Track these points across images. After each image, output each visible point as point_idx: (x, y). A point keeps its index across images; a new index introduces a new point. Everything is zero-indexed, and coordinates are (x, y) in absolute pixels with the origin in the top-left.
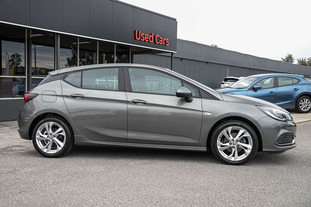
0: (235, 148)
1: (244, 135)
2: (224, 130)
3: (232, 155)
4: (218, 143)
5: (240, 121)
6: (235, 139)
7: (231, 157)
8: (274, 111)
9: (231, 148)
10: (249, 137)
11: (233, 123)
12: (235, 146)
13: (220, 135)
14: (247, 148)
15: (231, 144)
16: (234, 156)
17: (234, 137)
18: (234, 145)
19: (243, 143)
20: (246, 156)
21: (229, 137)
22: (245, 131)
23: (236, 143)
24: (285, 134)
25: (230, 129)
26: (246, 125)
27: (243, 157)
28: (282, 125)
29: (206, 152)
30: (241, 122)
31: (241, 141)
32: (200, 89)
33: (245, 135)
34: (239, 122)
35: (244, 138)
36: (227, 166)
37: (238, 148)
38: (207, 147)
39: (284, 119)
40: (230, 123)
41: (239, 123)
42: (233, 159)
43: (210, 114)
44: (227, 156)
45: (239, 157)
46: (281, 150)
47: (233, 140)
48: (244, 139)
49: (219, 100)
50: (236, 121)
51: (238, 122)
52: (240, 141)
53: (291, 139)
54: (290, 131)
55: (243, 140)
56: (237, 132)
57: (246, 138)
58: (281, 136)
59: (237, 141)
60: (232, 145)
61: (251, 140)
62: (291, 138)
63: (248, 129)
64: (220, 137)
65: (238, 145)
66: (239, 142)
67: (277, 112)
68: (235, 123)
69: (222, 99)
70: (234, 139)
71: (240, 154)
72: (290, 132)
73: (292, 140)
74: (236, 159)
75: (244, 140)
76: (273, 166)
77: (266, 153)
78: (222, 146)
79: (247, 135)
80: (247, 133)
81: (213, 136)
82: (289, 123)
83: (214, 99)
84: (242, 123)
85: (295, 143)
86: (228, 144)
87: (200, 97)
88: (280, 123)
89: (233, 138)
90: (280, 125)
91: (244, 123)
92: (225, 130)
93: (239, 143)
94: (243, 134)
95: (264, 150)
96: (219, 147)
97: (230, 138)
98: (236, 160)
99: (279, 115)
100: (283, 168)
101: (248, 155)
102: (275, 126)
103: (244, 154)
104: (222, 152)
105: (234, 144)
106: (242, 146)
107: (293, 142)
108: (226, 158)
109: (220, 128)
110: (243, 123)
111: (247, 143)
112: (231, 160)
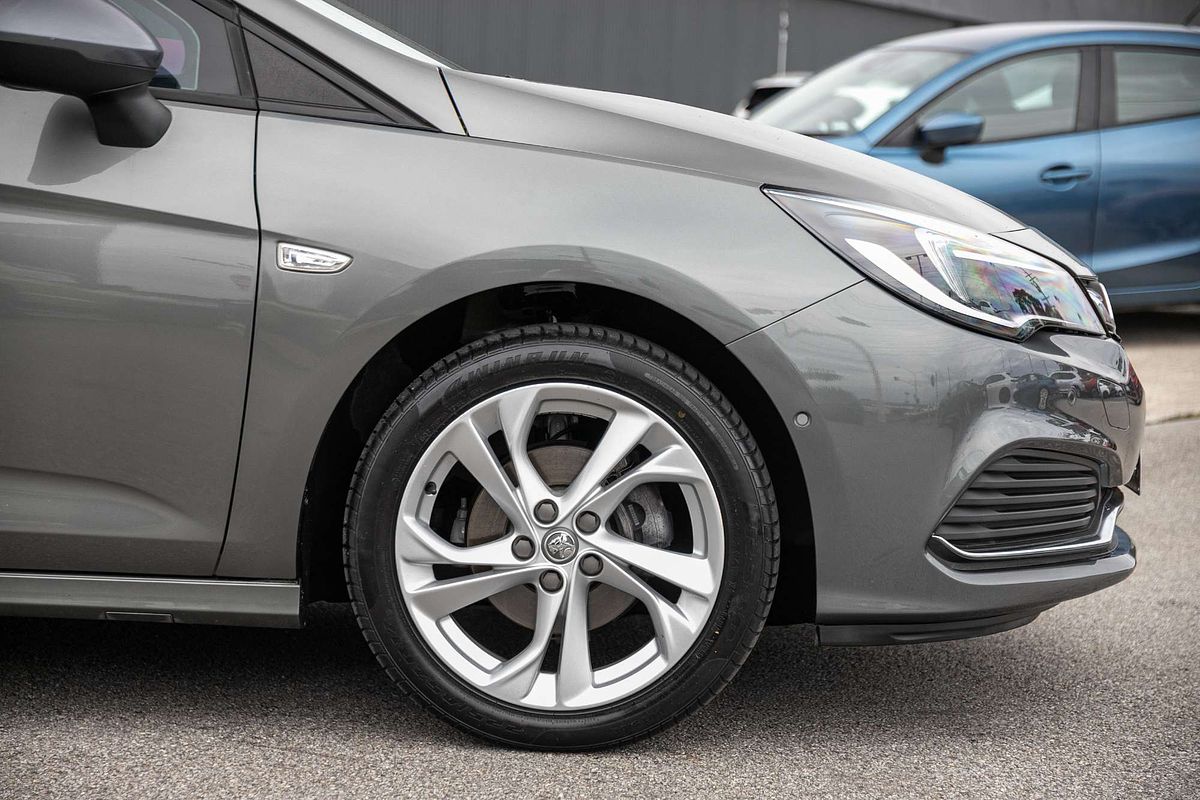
0: (561, 593)
1: (651, 468)
2: (466, 418)
3: (535, 651)
4: (402, 547)
5: (614, 335)
6: (566, 505)
7: (530, 674)
8: (935, 237)
9: (532, 588)
10: (692, 482)
11: (546, 350)
12: (569, 572)
13: (428, 467)
14: (671, 592)
15: (524, 549)
16: (551, 661)
17: (561, 485)
18: (555, 555)
19: (640, 537)
20: (660, 667)
21: (515, 482)
22: (656, 425)
23: (575, 541)
24: (1025, 453)
25: (517, 406)
26: (671, 374)
27: (641, 670)
28: (1007, 381)
29: (292, 631)
30: (620, 343)
31: (626, 525)
32: (246, 21)
33: (665, 463)
34: (604, 340)
35: (648, 494)
36: (482, 757)
37: (596, 591)
38: (300, 576)
39: (1020, 321)
40: (522, 352)
41: (600, 354)
42: (542, 693)
43: (332, 260)
44: (490, 661)
45: (605, 674)
46: (986, 605)
47: (545, 513)
48: (646, 501)
49: (428, 128)
50: (577, 335)
51: (592, 337)
52: (614, 526)
53: (1090, 507)
54: (1081, 426)
55: (641, 513)
56: (588, 432)
57: (669, 493)
58: (986, 470)
59: (586, 520)
60: (540, 563)
61: (708, 514)
62: (1091, 493)
63: (685, 410)
64: (429, 487)
65: (592, 564)
66: (602, 530)
67: (958, 254)
68: (569, 350)
69: (449, 123)
70: (557, 500)
71: (608, 647)
72: (1088, 436)
73: (1097, 517)
74: (576, 691)
75: (648, 509)
76: (909, 752)
77: (847, 634)
78: (445, 571)
79: (677, 461)
80: (675, 447)
81: (360, 475)
82: (1075, 360)
83: (373, 116)
84: (634, 349)
85: (1123, 544)
86: (498, 553)
87: (251, 98)
88: (984, 357)
89: (547, 495)
90: (985, 372)
91: (648, 354)
92: (474, 416)
93: (601, 539)
94: (639, 454)
95: (829, 601)
96: (414, 582)
97: (516, 496)
98: (573, 703)
99: (980, 287)
100: (996, 770)
101: (678, 648)
102: (943, 386)
103: (651, 648)
104: (450, 625)
105: (557, 555)
106: (632, 569)
107: (1106, 534)
108: (480, 680)
109: (425, 399)
110: (641, 352)
111: (680, 541)
112: (528, 701)
